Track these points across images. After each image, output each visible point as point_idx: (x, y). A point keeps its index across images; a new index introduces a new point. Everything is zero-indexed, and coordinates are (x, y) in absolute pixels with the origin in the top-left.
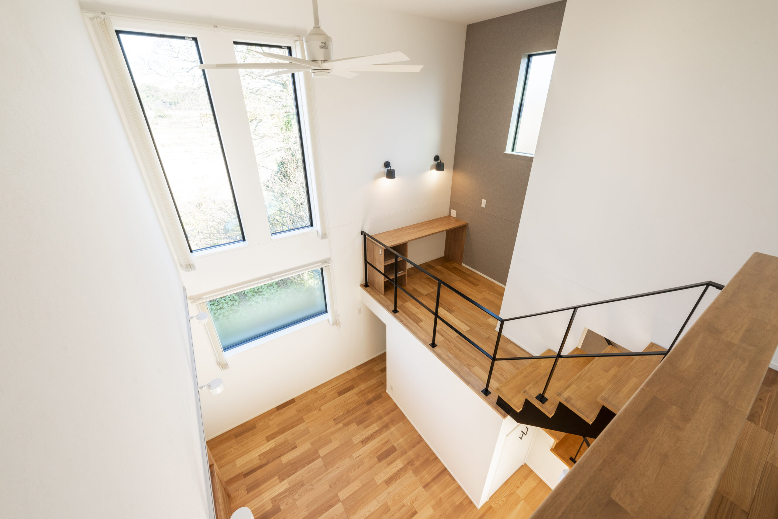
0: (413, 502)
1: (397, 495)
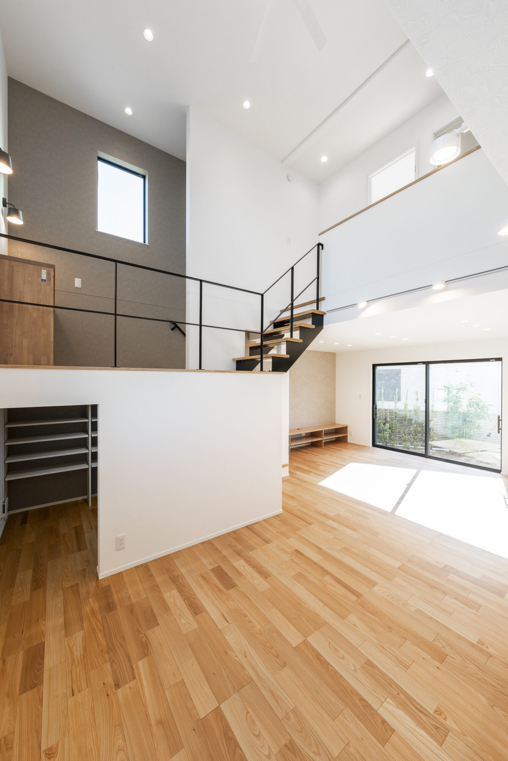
1: (281, 566)
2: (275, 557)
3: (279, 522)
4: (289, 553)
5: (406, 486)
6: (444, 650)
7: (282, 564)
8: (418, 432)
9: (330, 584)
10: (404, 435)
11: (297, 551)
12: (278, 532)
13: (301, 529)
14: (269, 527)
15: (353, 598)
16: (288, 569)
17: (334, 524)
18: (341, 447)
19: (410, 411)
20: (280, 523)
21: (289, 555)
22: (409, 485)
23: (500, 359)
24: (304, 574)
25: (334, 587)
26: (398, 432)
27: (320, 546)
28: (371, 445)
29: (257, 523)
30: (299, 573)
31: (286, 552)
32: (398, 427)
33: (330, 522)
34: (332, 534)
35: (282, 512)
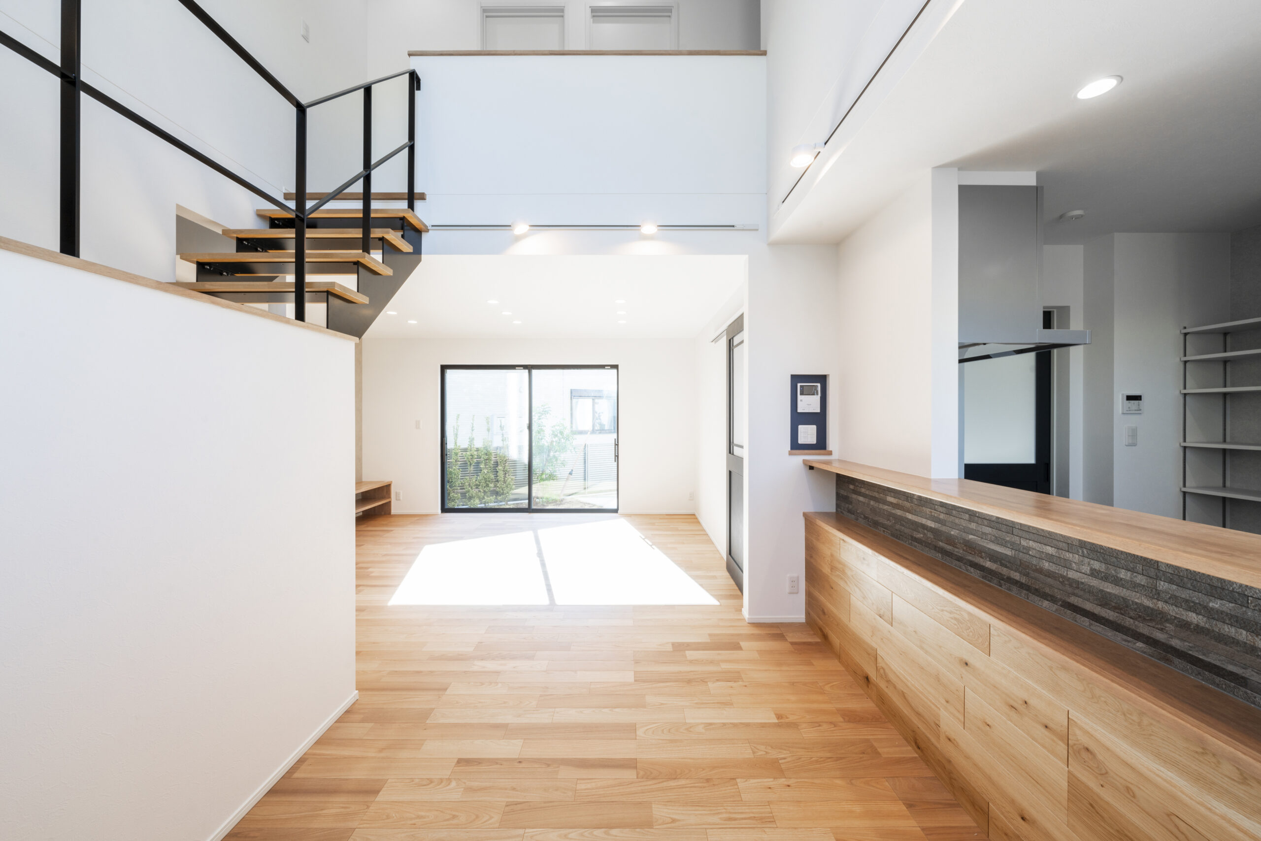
0: (442, 782)
1: (455, 822)
2: (423, 814)
3: (366, 725)
4: (449, 780)
5: (538, 559)
6: (768, 757)
7: (454, 817)
8: (489, 481)
9: (578, 779)
10: (470, 488)
11: (461, 762)
12: (382, 750)
13: (433, 709)
14: (346, 752)
15: (630, 775)
16: (477, 817)
17: (490, 665)
18: (386, 525)
19: (477, 450)
20: (371, 725)
21: (454, 784)
22: (540, 554)
23: (616, 367)
24: (519, 800)
25: (589, 781)
26: (460, 485)
27: (500, 720)
28: (440, 511)
29: (301, 761)
30: (507, 806)
31: (441, 780)
32: (460, 477)
33: (478, 666)
34: (500, 685)
35: (357, 697)
